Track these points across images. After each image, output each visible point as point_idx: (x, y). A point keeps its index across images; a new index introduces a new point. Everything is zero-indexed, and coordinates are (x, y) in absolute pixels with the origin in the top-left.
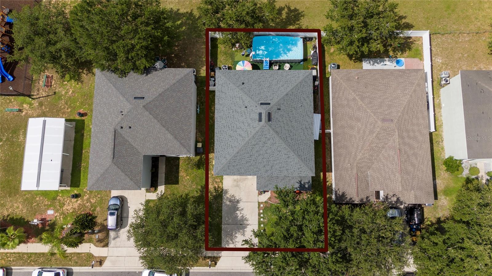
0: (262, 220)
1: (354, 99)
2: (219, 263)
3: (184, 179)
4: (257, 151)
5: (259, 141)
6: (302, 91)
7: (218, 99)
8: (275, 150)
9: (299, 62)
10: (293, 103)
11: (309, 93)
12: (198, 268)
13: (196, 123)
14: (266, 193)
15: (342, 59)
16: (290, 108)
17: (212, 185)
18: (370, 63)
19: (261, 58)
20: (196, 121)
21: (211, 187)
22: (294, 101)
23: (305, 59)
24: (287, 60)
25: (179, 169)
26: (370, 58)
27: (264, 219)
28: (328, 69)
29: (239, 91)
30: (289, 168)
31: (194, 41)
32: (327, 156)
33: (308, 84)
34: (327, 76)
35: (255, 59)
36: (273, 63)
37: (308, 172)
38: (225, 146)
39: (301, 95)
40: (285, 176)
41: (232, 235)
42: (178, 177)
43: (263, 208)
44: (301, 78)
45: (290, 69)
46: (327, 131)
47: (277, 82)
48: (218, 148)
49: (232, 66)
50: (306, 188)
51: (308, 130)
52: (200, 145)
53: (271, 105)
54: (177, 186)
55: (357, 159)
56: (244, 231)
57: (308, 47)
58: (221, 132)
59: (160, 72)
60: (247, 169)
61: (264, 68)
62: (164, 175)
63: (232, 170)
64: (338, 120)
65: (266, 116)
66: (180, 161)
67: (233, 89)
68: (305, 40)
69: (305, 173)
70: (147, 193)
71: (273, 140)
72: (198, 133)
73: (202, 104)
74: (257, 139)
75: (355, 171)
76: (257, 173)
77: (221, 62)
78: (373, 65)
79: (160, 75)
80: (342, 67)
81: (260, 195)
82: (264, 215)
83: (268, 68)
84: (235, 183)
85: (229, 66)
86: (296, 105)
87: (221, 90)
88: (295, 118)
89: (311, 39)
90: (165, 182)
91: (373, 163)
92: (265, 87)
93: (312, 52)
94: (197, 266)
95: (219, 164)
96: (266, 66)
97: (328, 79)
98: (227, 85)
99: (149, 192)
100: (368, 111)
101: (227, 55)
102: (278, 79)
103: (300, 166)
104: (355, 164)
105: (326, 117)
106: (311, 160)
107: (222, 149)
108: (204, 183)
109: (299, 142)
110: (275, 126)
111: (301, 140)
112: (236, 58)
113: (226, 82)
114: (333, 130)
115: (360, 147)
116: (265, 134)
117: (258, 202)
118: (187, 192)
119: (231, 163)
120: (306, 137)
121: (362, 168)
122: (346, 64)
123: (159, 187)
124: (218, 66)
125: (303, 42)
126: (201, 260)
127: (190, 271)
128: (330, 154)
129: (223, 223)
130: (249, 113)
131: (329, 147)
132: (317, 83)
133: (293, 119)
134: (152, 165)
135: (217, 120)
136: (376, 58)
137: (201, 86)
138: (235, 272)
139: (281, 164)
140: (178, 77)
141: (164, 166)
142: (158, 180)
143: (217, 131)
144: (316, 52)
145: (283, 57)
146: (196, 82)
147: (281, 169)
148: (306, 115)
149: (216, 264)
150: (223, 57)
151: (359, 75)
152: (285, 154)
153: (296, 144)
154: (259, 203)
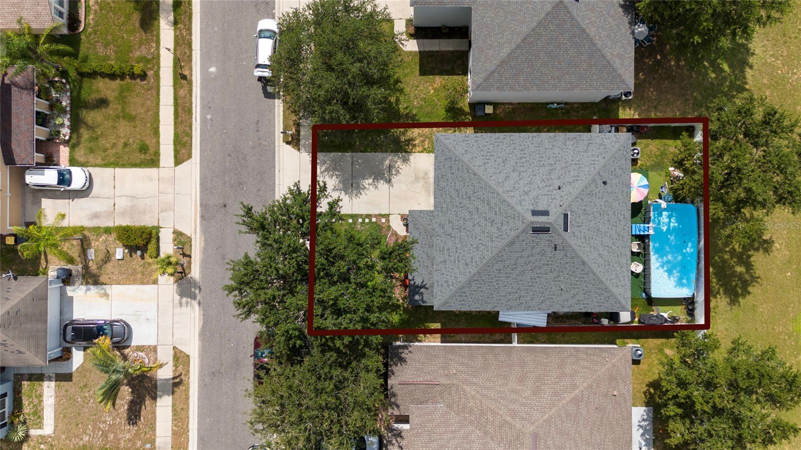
0: (360, 220)
1: (574, 386)
2: (289, 148)
3: (428, 84)
4: (477, 208)
5: (496, 212)
6: (590, 292)
7: (575, 138)
8: (480, 240)
9: (647, 291)
10: (567, 274)
11: (587, 304)
12: (282, 113)
13: (530, 103)
14: (405, 228)
15: (653, 369)
16: (557, 269)
17: (419, 133)
18: (644, 420)
19: (654, 220)
20: (533, 103)
21: (416, 132)
22: (571, 276)
23: (651, 301)
24: (650, 268)
25: (447, 75)
26: (653, 422)
27: (361, 223)
28: (631, 344)
29: (590, 175)
30: (447, 266)
31: (687, 94)
32: (469, 335)
33: (603, 303)
34: (618, 341)
35: (652, 208)
36: (643, 242)
37: (441, 298)
38: (488, 152)
39: (584, 290)
40: (434, 259)
41: (335, 169)
42: (433, 74)
43: (378, 223)
44: (615, 290)
45: (632, 272)
46: (515, 337)
47: (608, 246)
48: (484, 139)
49: (637, 167)
50: (413, 296)
51: (516, 300)
52: (489, 110)
53: (564, 233)
54: (418, 72)
55: (465, 387)
56: (340, 190)
57: (676, 307)
58: (513, 143)
59: (626, 29)
60: (445, 191)
61: (634, 225)
62: (435, 48)
63: (444, 166)
64: (535, 356)
65: (542, 222)
66: (461, 76)
67: (594, 164)
68: (689, 303)
69: (439, 293)
70: (404, 21)
71: (497, 237)
72: (511, 107)
73: (564, 113)
74: (500, 209)
75: (443, 381)
76: (439, 209)
77: (647, 146)
78: (639, 426)
79: (620, 30)
80: (636, 370)
81: (402, 217)
82: (368, 224)
83: (634, 233)
84: (421, 175)
85: (639, 162)
86: (562, 279)
87: (592, 143)
88: (538, 277)
89: (691, 313)
90: (424, 51)
91: (458, 414)
92: (598, 224)
93: (666, 315)
94: (284, 112)
95: (455, 143)
96: (639, 228)
97: (613, 343)
98: (602, 154)
99: (407, 25)
100: (553, 410)
101: (659, 157)
102: (614, 247)
103: (451, 284)
104: (455, 382)
105: (540, 336)
106: (462, 305)
107: (481, 146)
108: (422, 120)
109: (495, 284)
110: (523, 240)
111: (499, 288)
112: (655, 173)
113: (608, 152)
114: (516, 347)
115: (486, 393)
116: (508, 222)
117: (390, 214)
118: (407, 90)
119: (457, 163)
120: (504, 296)
121: (450, 394)
122: (642, 377)
123: (415, 41)
124: (639, 141)
125: (685, 299)
126: (294, 118)
127: (276, 100)
128: (472, 340)
129: (354, 154)
130: (549, 193)
131: (487, 340)
132: (605, 322)
133: (537, 274)
134: (454, 28)
135: (535, 137)
136: (654, 432)
137: (598, 111)
138: (275, 176)
139: (454, 250)
140: (617, 63)
141: (451, 49)
142: (427, 38)
143: (514, 138)
144: (666, 321)
145: (655, 261)
146: (607, 99)
147: (446, 251)
148: (544, 297)
149: (288, 143)
150: (656, 150)
151: (621, 398)
152: (472, 259)
153: (492, 279)
154: (388, 215)
